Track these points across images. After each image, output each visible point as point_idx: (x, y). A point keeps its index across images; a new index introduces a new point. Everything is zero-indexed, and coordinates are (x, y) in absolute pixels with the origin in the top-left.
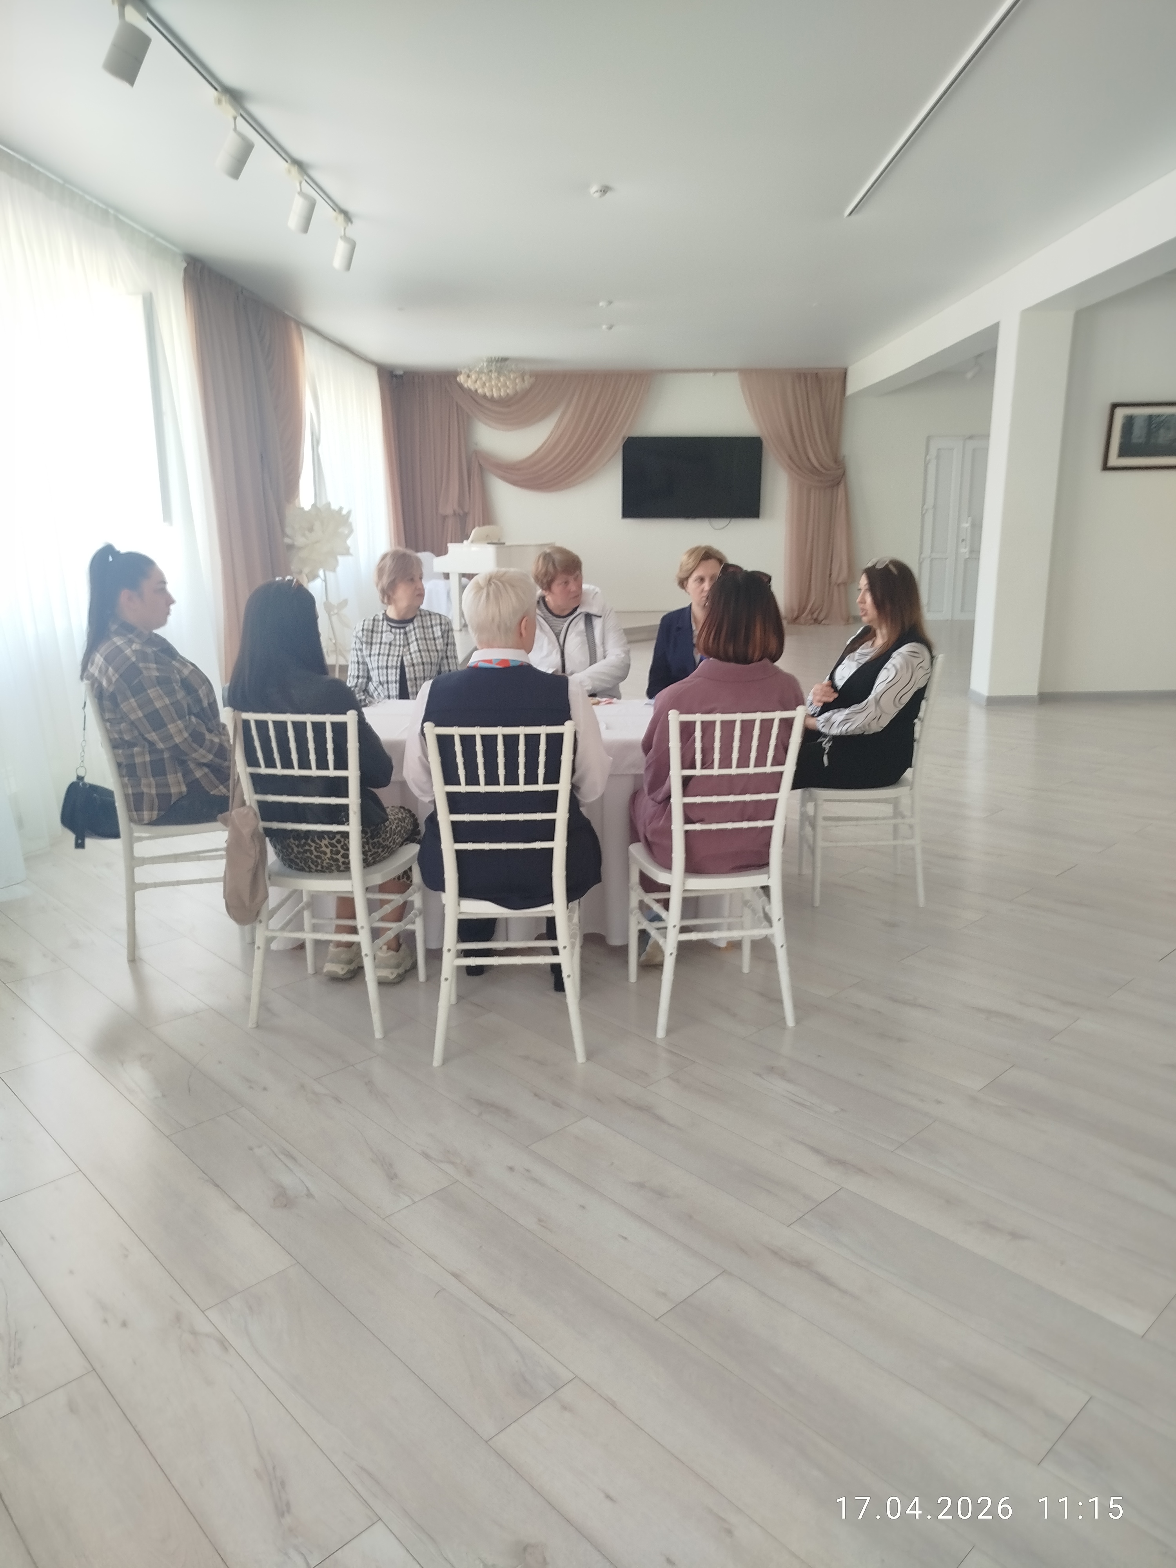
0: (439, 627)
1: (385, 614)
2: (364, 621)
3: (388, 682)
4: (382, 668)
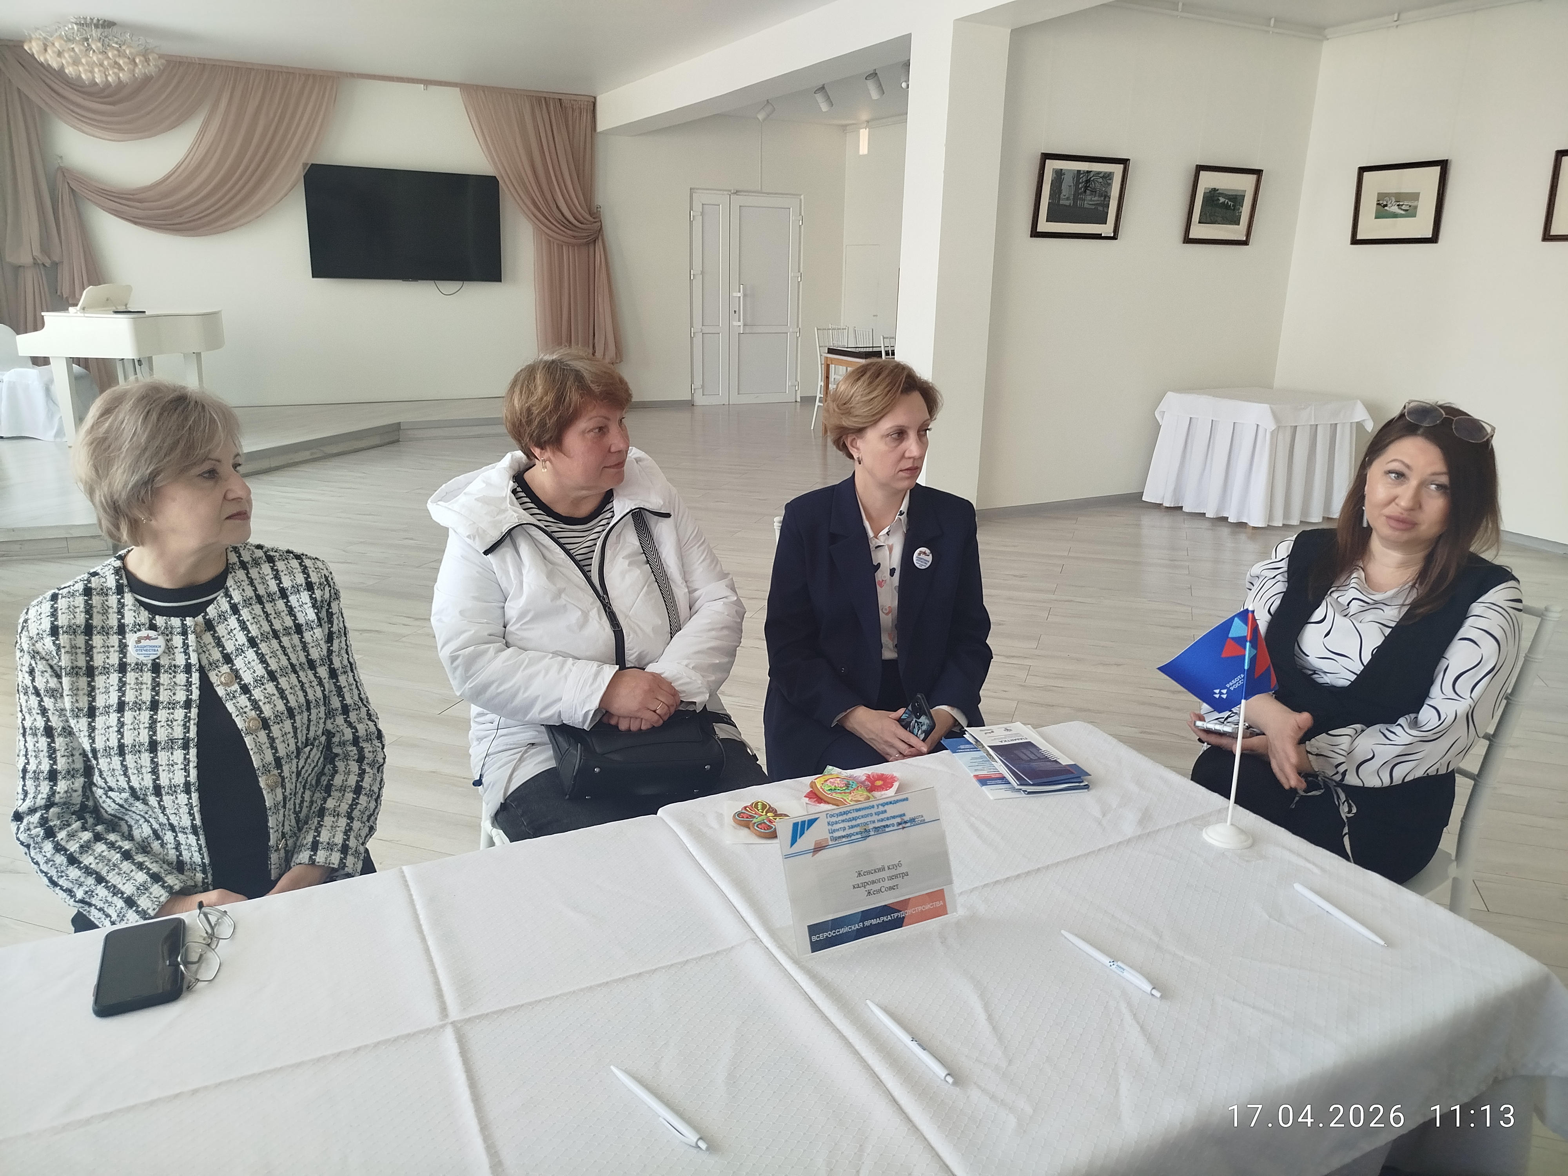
0: (305, 596)
1: (122, 571)
2: (54, 597)
3: (158, 790)
4: (136, 749)
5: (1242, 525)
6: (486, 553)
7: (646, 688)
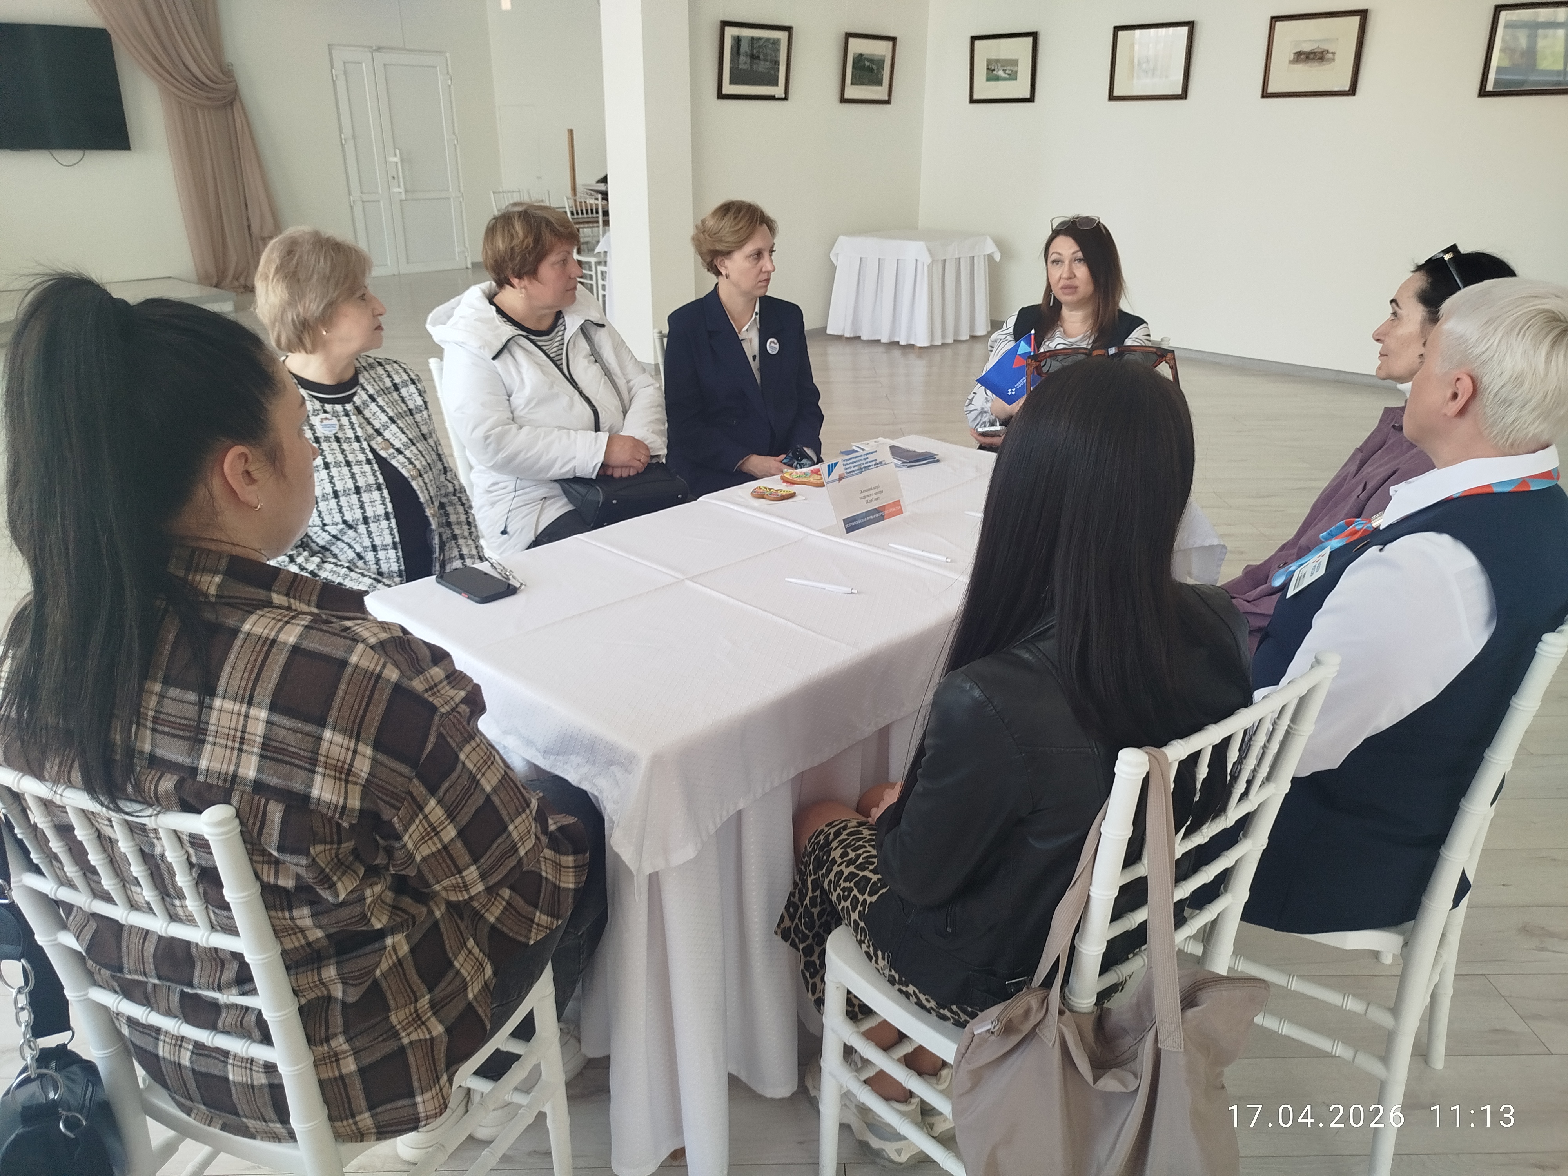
3: (365, 521)
5: (912, 346)
6: (494, 358)
7: (632, 444)
